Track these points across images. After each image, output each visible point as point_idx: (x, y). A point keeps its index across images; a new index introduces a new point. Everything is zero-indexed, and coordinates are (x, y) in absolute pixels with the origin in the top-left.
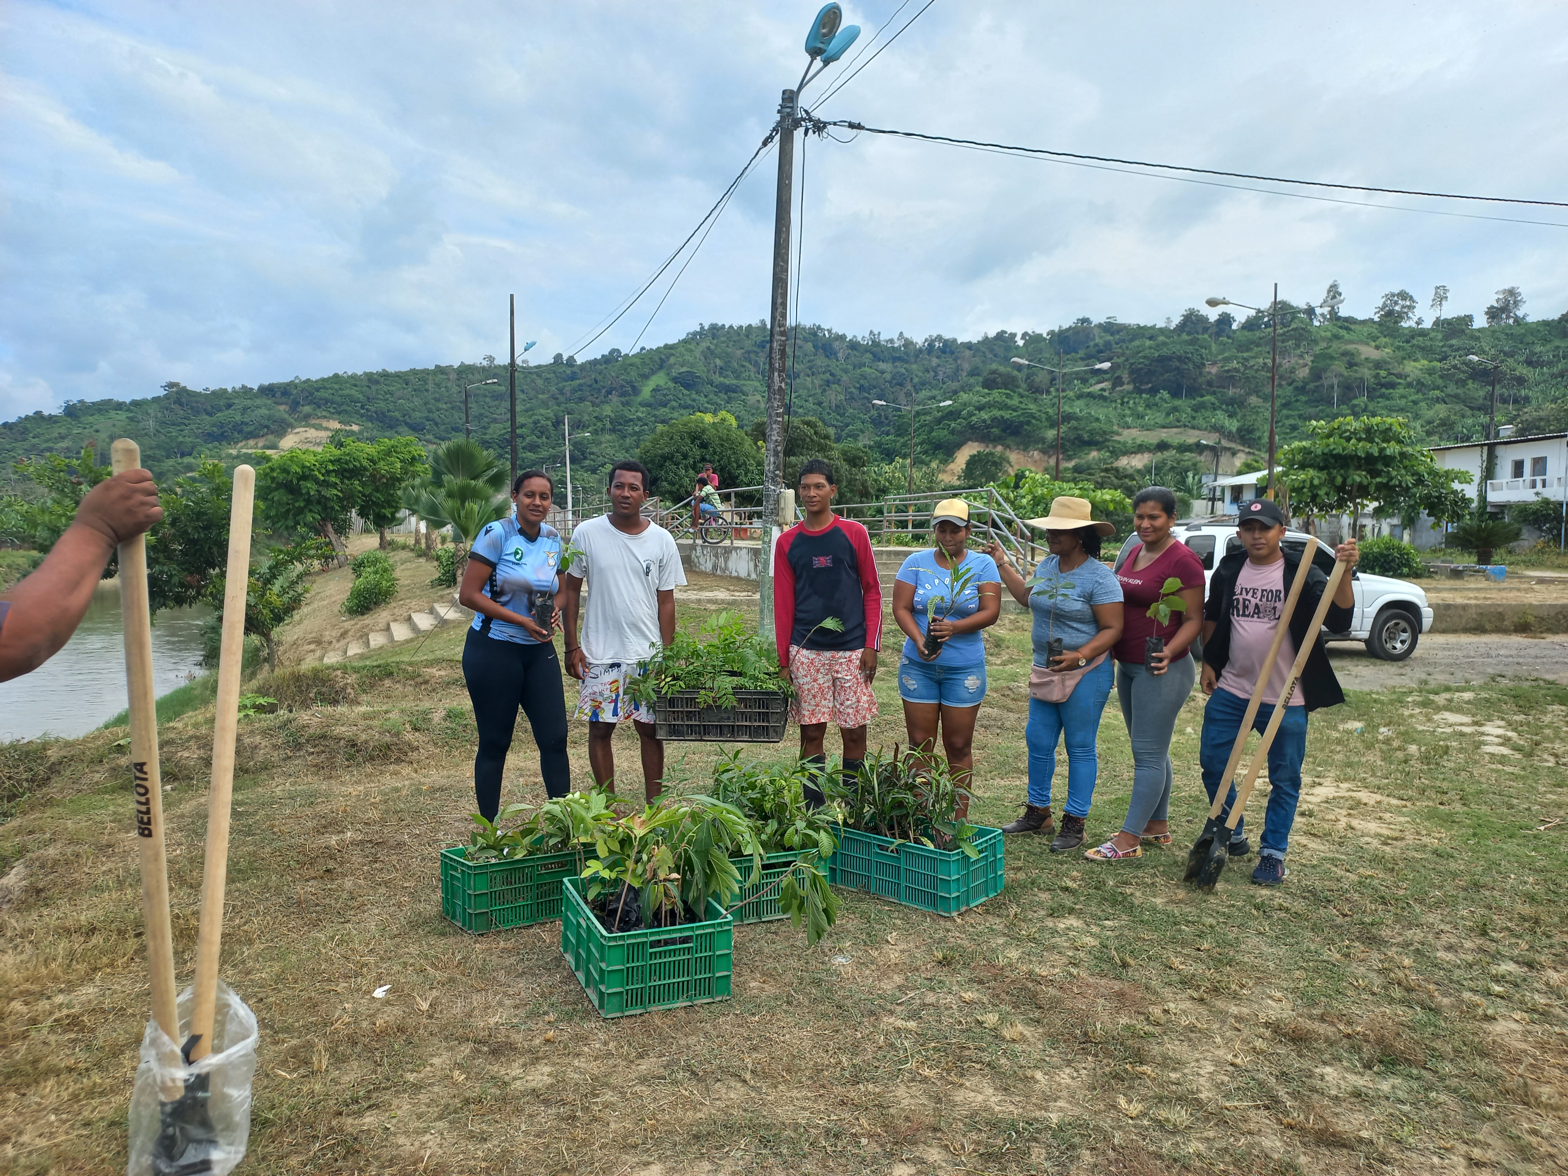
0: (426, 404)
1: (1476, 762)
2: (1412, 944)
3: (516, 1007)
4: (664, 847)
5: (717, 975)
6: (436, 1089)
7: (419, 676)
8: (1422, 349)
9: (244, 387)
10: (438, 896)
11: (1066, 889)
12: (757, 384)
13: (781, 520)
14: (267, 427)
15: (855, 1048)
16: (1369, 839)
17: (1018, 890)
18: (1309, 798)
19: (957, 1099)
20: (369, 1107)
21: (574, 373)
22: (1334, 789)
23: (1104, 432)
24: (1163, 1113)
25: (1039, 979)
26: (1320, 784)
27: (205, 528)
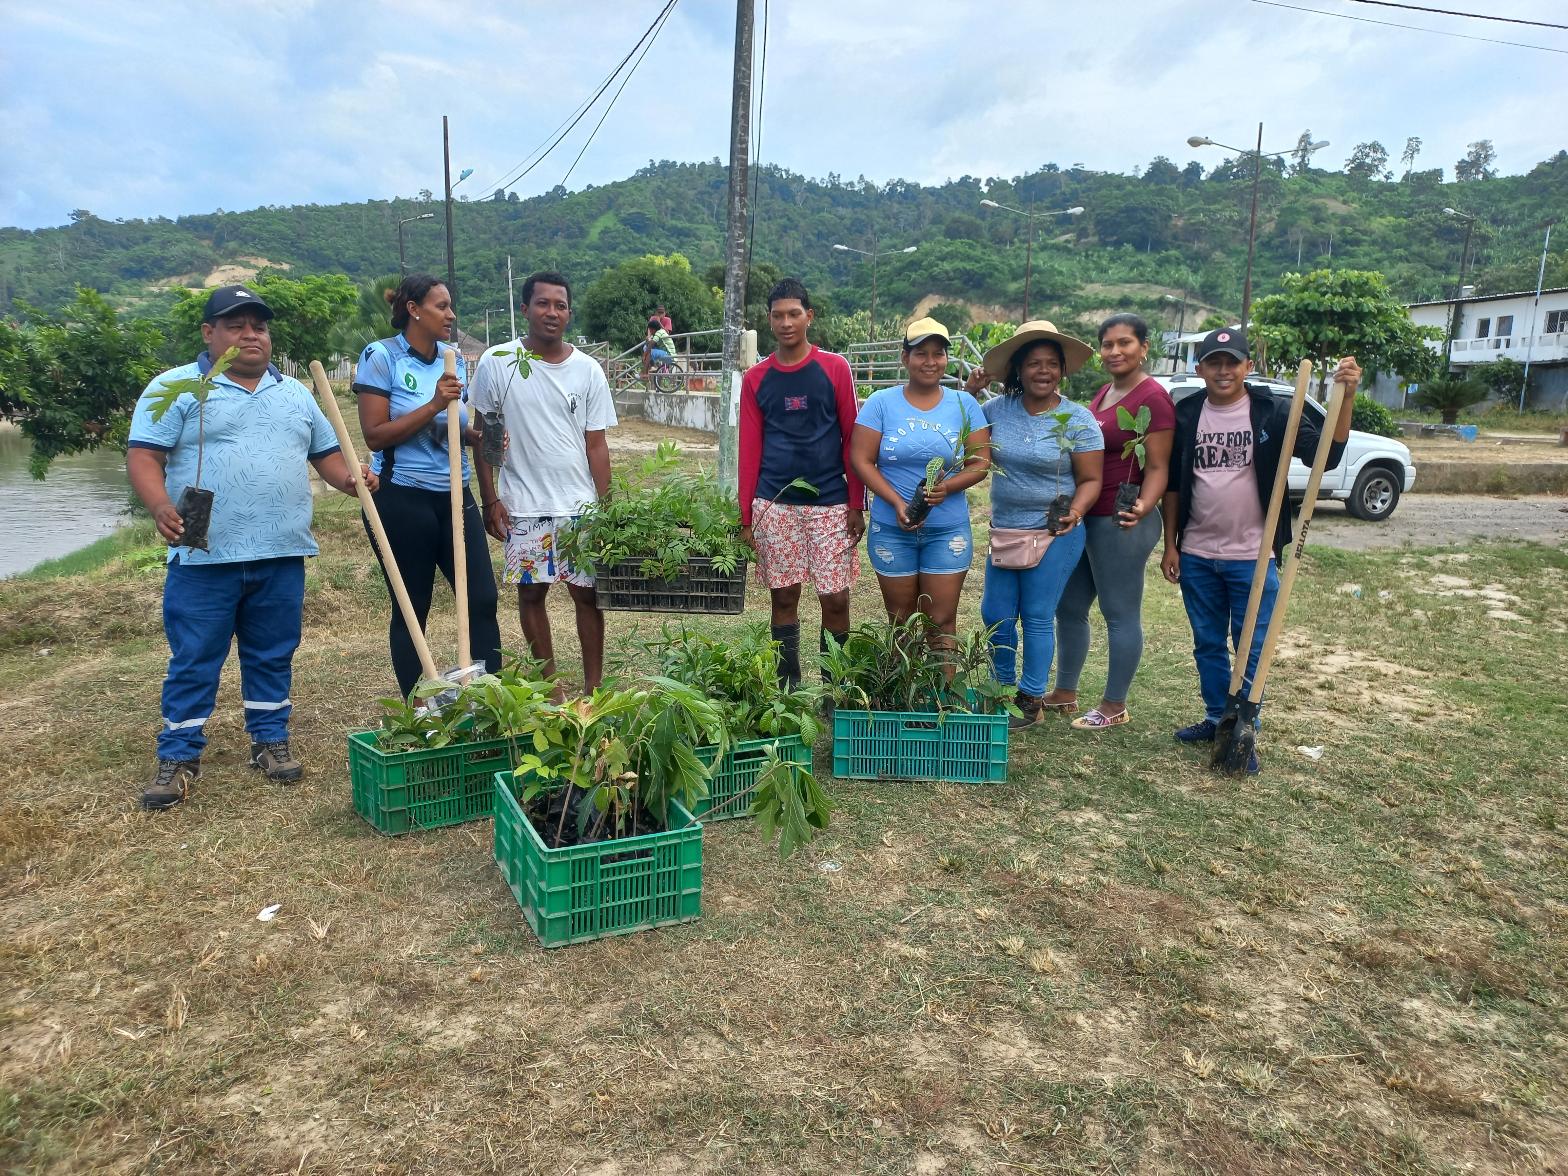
0: (360, 242)
1: (1488, 629)
2: (1474, 841)
3: (436, 933)
4: (616, 740)
5: (684, 892)
6: (327, 1050)
7: (347, 528)
8: (1389, 205)
9: (161, 219)
10: (349, 785)
11: (1079, 776)
12: (711, 228)
13: (742, 365)
14: (191, 263)
15: (855, 987)
16: (1399, 716)
17: (1025, 777)
18: (1324, 668)
19: (985, 1054)
20: (237, 1079)
21: (516, 211)
22: (1347, 659)
23: (1067, 287)
24: (1242, 1073)
25: (1063, 889)
26: (1332, 653)
27: (102, 363)
